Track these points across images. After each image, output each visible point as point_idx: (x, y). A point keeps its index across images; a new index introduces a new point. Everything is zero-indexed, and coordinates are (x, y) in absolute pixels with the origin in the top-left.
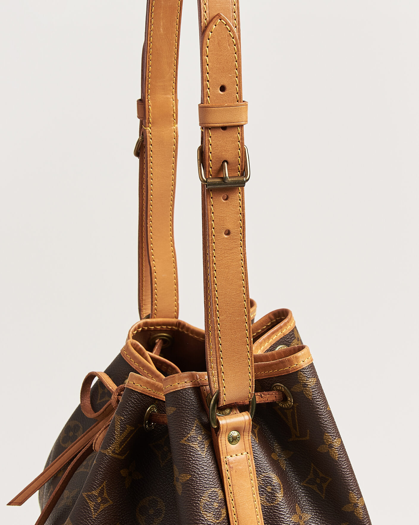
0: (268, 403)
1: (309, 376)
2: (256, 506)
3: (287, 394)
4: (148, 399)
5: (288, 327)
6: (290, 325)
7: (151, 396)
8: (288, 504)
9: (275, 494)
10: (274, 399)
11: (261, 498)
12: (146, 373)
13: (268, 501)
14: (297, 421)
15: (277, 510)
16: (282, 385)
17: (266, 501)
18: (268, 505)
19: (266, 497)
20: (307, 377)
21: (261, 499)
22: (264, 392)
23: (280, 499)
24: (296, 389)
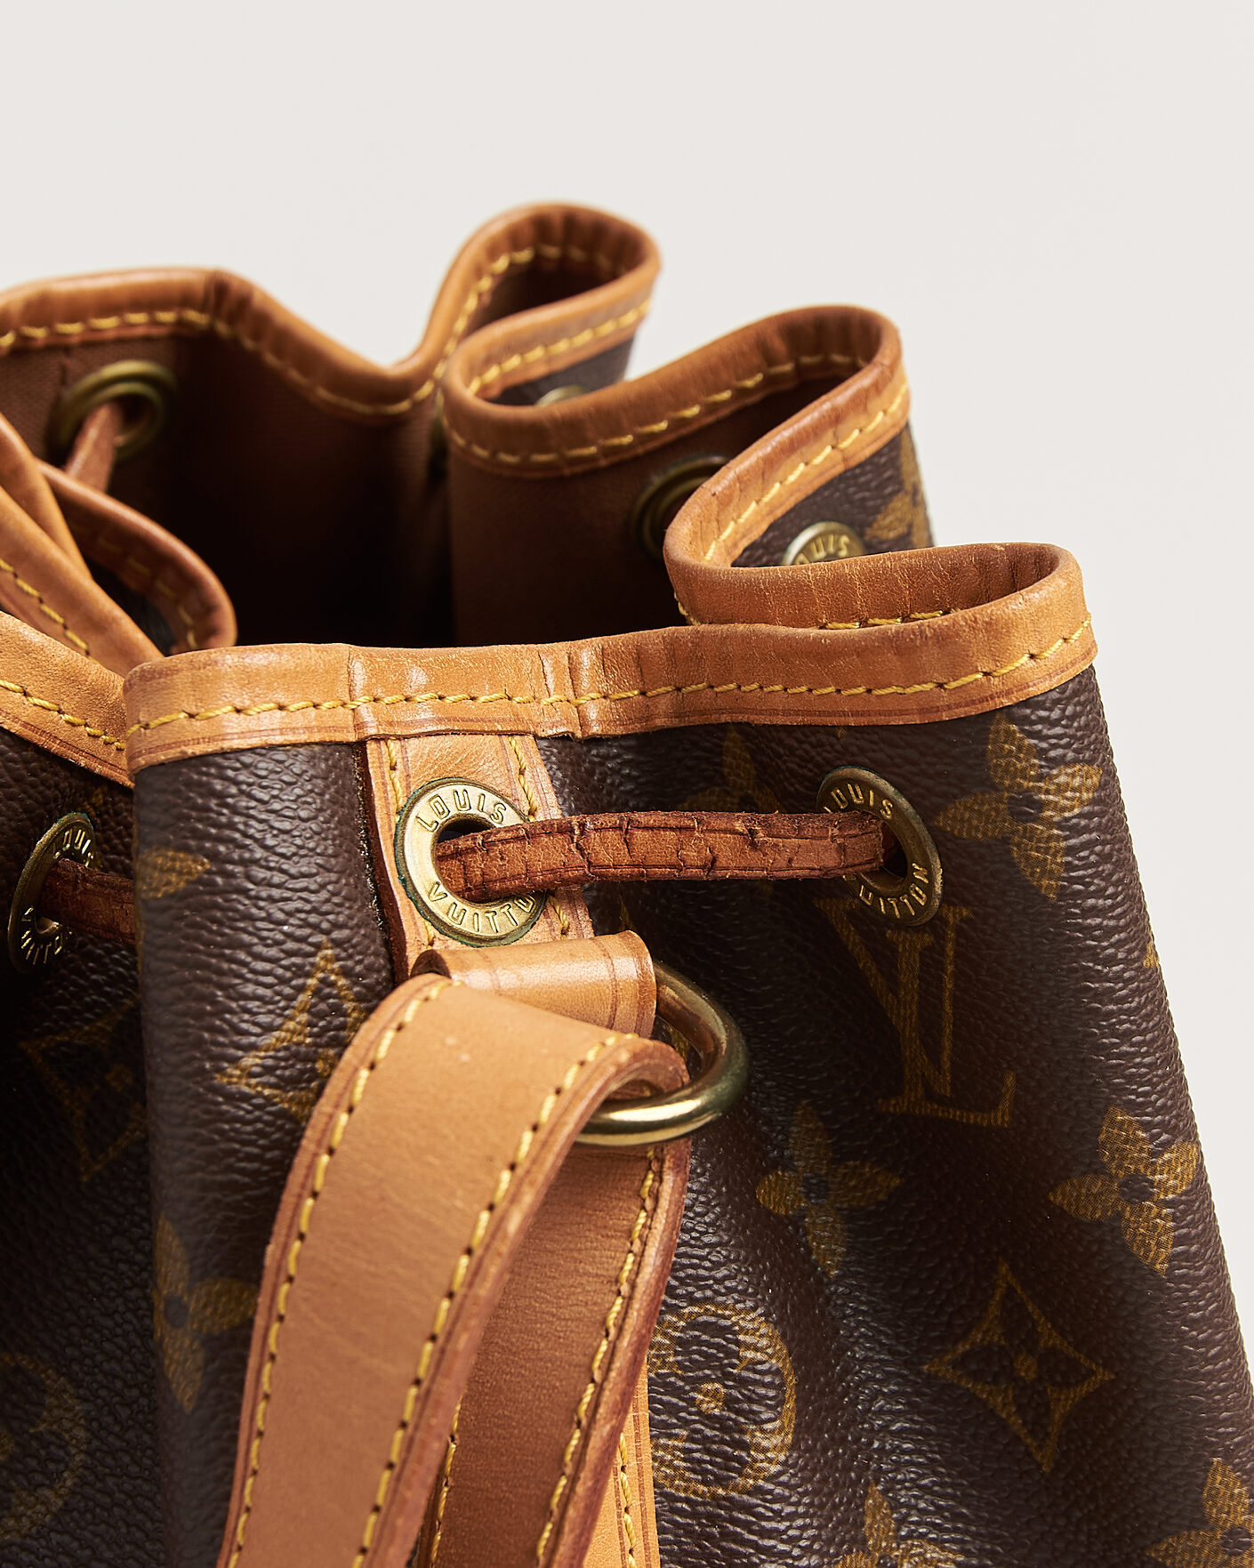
0: (792, 881)
1: (1060, 751)
2: (623, 1499)
3: (910, 845)
4: (56, 774)
5: (871, 418)
6: (885, 412)
7: (73, 756)
8: (816, 1493)
9: (743, 1432)
10: (830, 860)
11: (656, 1447)
12: (28, 594)
13: (696, 1466)
14: (948, 1008)
15: (747, 1525)
16: (882, 784)
17: (687, 1469)
18: (695, 1492)
19: (687, 1445)
20: (1048, 760)
21: (661, 1453)
22: (776, 817)
23: (770, 1461)
24: (969, 820)
